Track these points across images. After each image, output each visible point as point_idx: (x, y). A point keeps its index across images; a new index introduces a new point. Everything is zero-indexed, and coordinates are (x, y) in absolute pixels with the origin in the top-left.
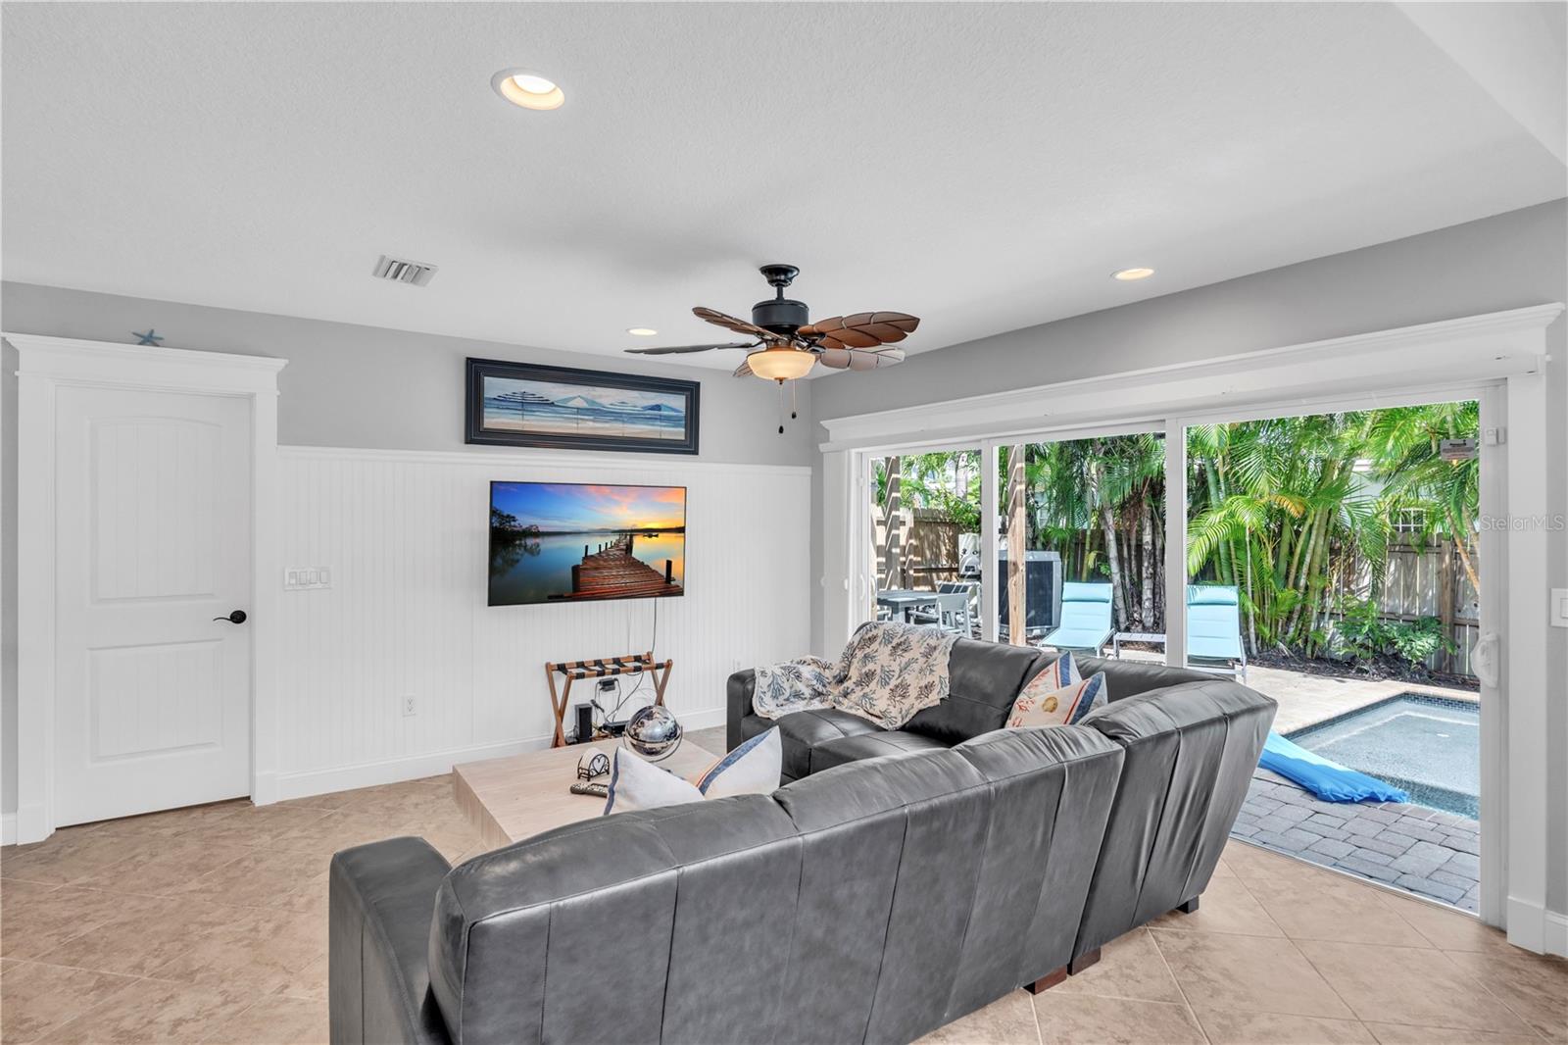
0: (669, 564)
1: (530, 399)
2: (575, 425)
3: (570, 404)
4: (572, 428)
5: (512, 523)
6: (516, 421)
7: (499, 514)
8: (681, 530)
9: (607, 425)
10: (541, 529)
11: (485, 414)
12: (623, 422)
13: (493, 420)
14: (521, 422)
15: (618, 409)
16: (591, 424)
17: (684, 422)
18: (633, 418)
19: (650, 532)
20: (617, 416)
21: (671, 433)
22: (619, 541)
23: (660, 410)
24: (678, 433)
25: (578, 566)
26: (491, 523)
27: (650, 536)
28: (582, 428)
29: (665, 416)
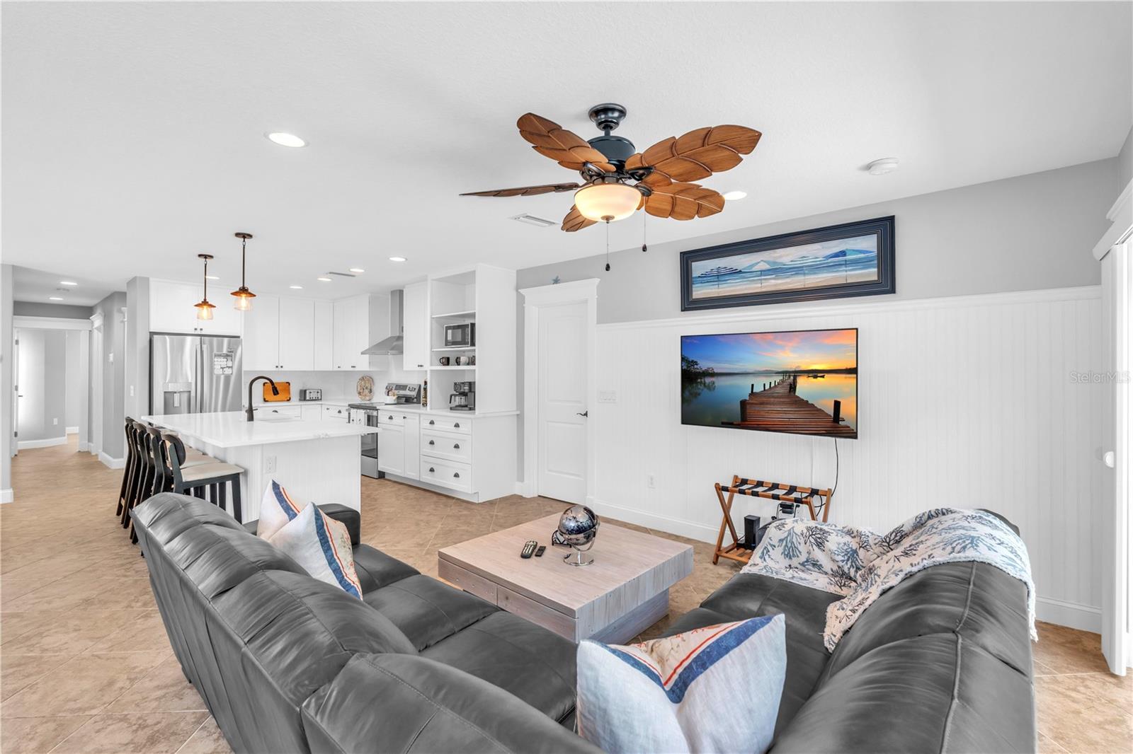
0: (837, 404)
1: (723, 271)
2: (760, 285)
3: (754, 269)
4: (758, 288)
5: (696, 366)
6: (713, 290)
7: (687, 360)
8: (854, 371)
9: (788, 280)
10: (716, 371)
11: (693, 289)
12: (804, 274)
13: (699, 292)
14: (717, 290)
15: (798, 264)
16: (773, 282)
17: (876, 262)
18: (815, 268)
19: (815, 373)
20: (798, 270)
21: (861, 275)
22: (783, 381)
23: (845, 255)
24: (871, 274)
25: (746, 400)
26: (682, 367)
27: (816, 377)
28: (765, 287)
29: (851, 260)
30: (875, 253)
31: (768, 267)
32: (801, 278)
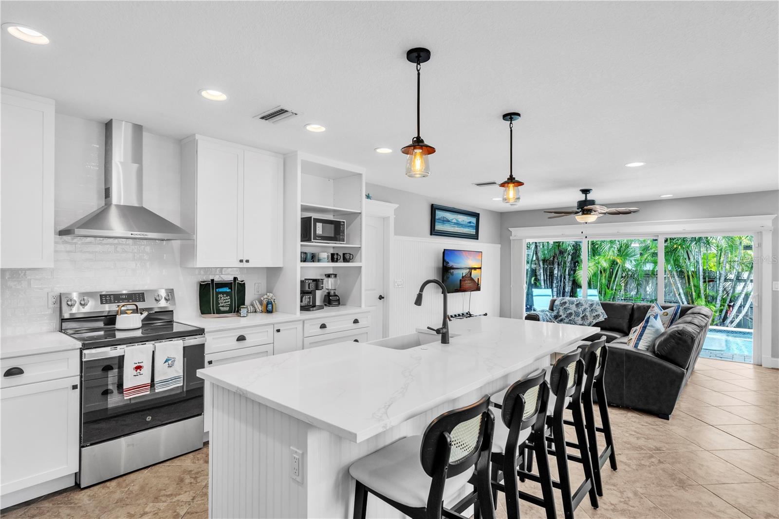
5: (447, 264)
7: (445, 261)
8: (480, 268)
10: (454, 267)
12: (463, 228)
19: (475, 269)
26: (442, 264)
30: (475, 225)
31: (455, 221)
32: (462, 229)
